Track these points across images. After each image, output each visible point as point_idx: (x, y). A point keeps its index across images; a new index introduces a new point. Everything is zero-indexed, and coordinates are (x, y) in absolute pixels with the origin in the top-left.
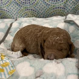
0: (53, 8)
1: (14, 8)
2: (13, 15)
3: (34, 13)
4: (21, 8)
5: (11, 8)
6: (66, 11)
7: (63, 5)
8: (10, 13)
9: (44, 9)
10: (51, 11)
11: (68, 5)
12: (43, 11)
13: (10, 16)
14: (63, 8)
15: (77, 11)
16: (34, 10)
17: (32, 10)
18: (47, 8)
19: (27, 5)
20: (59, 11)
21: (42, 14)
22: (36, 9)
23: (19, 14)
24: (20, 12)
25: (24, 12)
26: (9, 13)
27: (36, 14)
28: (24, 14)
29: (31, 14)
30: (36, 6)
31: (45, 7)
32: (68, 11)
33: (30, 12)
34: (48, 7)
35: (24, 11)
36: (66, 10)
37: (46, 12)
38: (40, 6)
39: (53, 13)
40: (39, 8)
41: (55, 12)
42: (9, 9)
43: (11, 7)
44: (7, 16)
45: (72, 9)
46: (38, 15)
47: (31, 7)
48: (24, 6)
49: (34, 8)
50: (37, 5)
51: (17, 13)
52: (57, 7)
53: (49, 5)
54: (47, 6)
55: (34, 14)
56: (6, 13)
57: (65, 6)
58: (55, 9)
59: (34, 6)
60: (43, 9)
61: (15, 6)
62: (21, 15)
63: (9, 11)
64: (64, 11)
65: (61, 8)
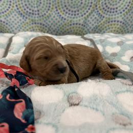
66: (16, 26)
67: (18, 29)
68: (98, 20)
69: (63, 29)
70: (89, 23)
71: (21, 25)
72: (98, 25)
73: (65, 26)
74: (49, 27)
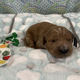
0: (56, 6)
1: (18, 4)
2: (17, 10)
3: (37, 9)
4: (24, 4)
5: (14, 4)
6: (68, 10)
7: (65, 4)
8: (14, 8)
9: (48, 6)
10: (54, 9)
11: (70, 4)
12: (46, 9)
13: (13, 11)
14: (65, 7)
15: (77, 10)
16: (37, 7)
17: (35, 7)
18: (50, 6)
19: (31, 2)
20: (62, 9)
21: (45, 11)
22: (39, 6)
23: (23, 10)
24: (24, 8)
25: (27, 9)
26: (12, 8)
27: (39, 10)
28: (28, 10)
29: (34, 11)
30: (39, 3)
31: (48, 5)
32: (69, 10)
33: (33, 9)
34: (52, 5)
35: (28, 7)
36: (68, 8)
37: (49, 9)
38: (43, 3)
39: (56, 11)
40: (43, 5)
41: (57, 10)
42: (12, 5)
43: (15, 2)
44: (11, 11)
45: (74, 8)
46: (41, 12)
47: (35, 4)
48: (28, 2)
49: (38, 5)
50: (41, 2)
51: (20, 9)
52: (60, 5)
53: (52, 3)
54: (50, 3)
55: (37, 11)
56: (10, 8)
57: (67, 5)
58: (58, 7)
59: (38, 3)
60: (46, 6)
61: (19, 2)
62: (25, 11)
63: (13, 6)
64: (66, 10)
65: (63, 6)
66: (18, 9)
67: (19, 11)
68: (76, 3)
69: (51, 10)
70: (69, 5)
71: (22, 8)
72: (76, 6)
73: (52, 8)
74: (41, 8)
